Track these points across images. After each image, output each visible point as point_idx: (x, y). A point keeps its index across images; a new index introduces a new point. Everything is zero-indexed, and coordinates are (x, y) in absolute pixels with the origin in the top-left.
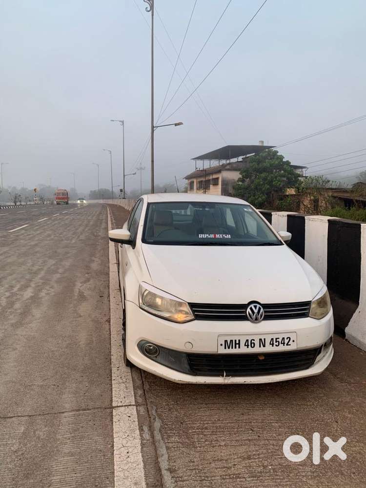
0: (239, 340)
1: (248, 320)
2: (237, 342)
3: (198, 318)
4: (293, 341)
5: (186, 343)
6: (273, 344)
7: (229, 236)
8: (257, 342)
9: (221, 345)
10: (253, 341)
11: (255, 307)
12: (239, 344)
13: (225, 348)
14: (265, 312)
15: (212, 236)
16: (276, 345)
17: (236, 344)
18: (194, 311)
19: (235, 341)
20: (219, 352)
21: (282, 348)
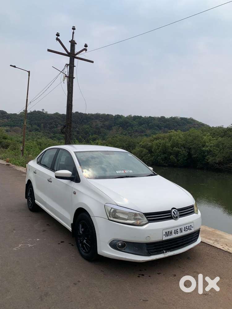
0: (172, 231)
1: (173, 219)
2: (171, 232)
3: (150, 222)
4: (193, 227)
5: (147, 237)
6: (185, 230)
7: (131, 171)
8: (179, 230)
9: (164, 235)
10: (177, 230)
11: (175, 211)
12: (172, 233)
13: (166, 237)
14: (179, 213)
15: (123, 172)
16: (187, 231)
17: (170, 233)
18: (147, 218)
19: (170, 231)
20: (163, 239)
21: (189, 232)
